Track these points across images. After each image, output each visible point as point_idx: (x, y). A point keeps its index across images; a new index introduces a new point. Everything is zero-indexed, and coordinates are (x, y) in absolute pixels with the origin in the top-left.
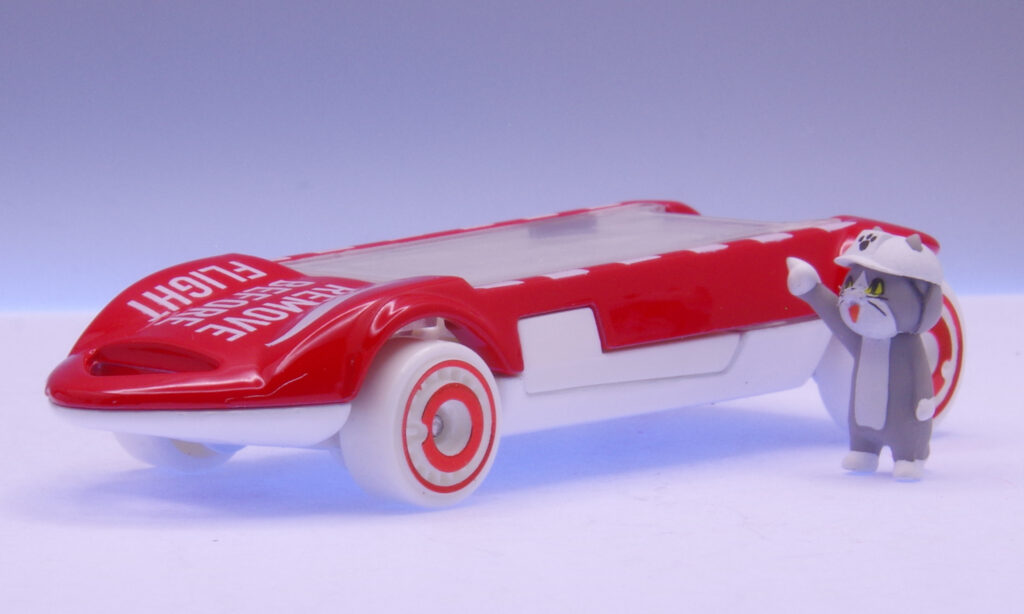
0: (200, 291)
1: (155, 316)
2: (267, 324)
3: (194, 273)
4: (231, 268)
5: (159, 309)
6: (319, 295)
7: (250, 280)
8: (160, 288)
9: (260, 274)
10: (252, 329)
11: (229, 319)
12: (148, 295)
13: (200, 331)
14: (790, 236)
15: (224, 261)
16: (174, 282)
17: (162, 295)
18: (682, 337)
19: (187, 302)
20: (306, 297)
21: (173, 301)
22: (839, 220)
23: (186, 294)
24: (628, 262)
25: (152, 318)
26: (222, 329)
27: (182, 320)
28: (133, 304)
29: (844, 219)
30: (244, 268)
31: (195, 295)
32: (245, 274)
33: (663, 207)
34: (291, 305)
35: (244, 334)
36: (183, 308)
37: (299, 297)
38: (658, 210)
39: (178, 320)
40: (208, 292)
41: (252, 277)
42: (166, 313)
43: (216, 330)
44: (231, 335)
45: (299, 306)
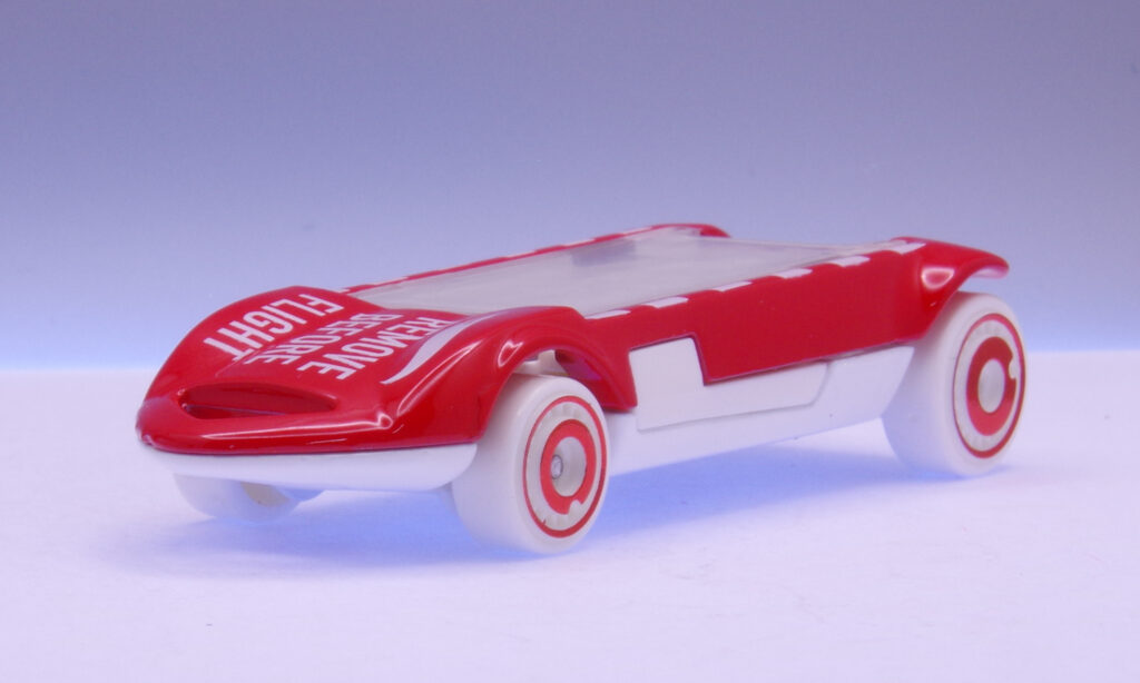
0: (280, 327)
1: (238, 354)
2: (374, 360)
3: (266, 308)
4: (305, 302)
5: (242, 347)
6: (416, 329)
7: (328, 314)
8: (235, 324)
9: (336, 308)
10: (361, 366)
11: (327, 356)
12: (223, 331)
13: (303, 368)
14: (867, 259)
15: (293, 293)
16: (248, 317)
17: (240, 332)
18: (775, 368)
19: (270, 339)
20: (403, 331)
21: (253, 337)
22: (904, 242)
23: (265, 330)
24: (722, 289)
25: (235, 356)
26: (326, 368)
27: (274, 358)
28: (210, 341)
29: (910, 240)
30: (317, 301)
31: (274, 330)
32: (321, 308)
33: (698, 231)
34: (390, 341)
35: (353, 371)
36: (266, 346)
37: (396, 331)
38: (693, 234)
39: (270, 358)
40: (288, 328)
41: (330, 311)
42: (249, 351)
43: (321, 368)
44: (340, 373)
45: (404, 341)
